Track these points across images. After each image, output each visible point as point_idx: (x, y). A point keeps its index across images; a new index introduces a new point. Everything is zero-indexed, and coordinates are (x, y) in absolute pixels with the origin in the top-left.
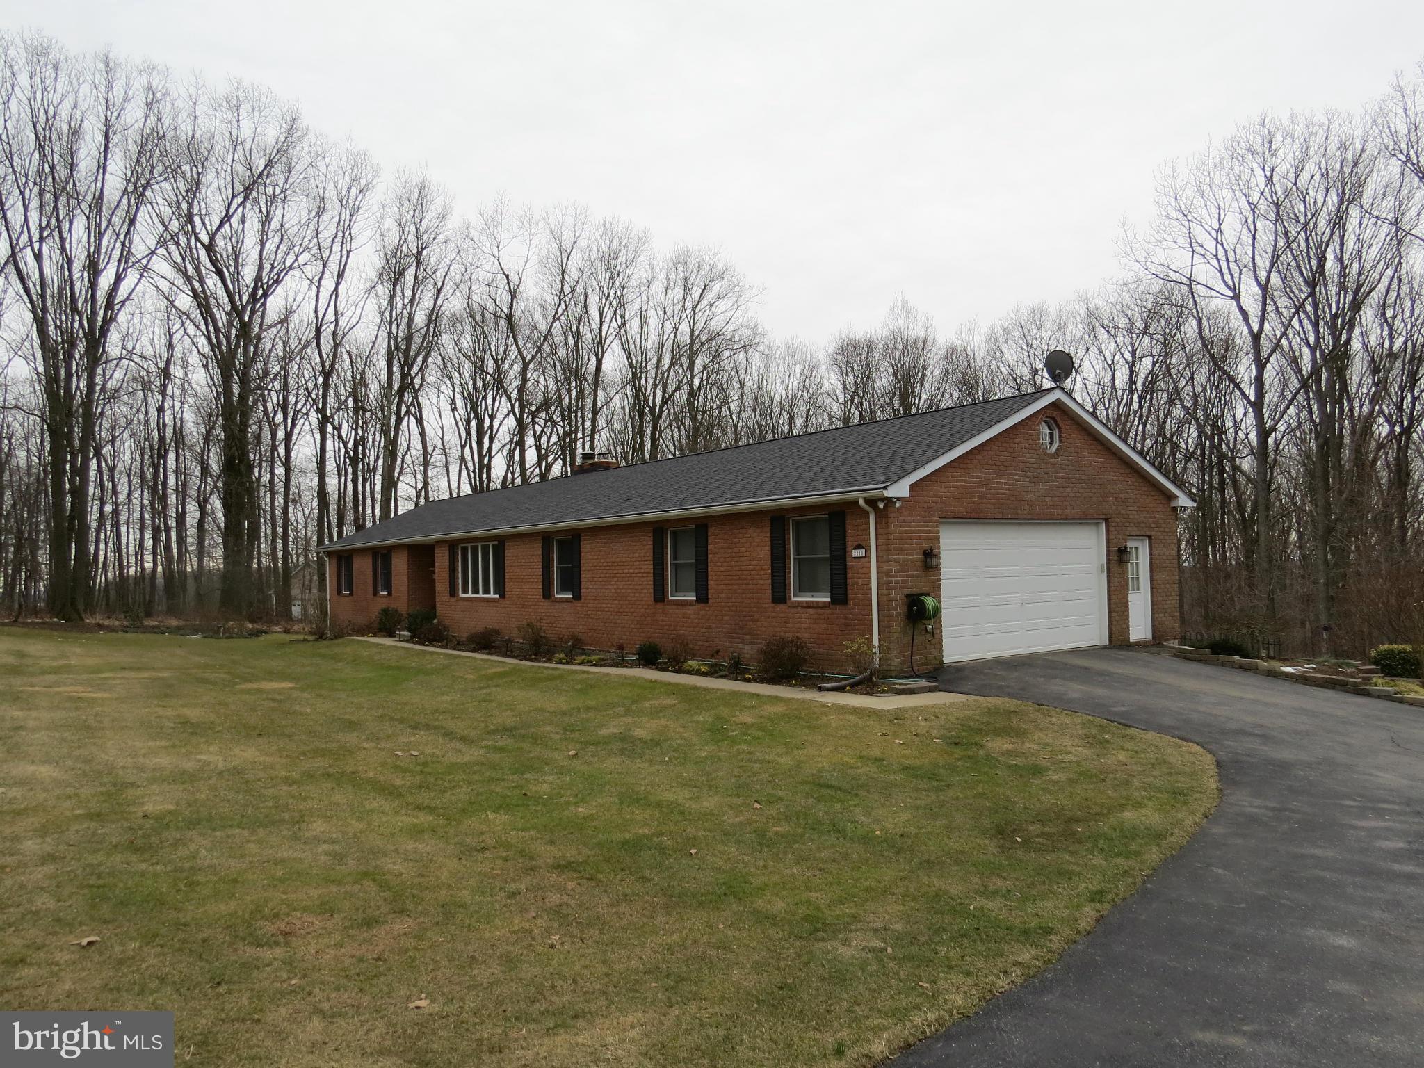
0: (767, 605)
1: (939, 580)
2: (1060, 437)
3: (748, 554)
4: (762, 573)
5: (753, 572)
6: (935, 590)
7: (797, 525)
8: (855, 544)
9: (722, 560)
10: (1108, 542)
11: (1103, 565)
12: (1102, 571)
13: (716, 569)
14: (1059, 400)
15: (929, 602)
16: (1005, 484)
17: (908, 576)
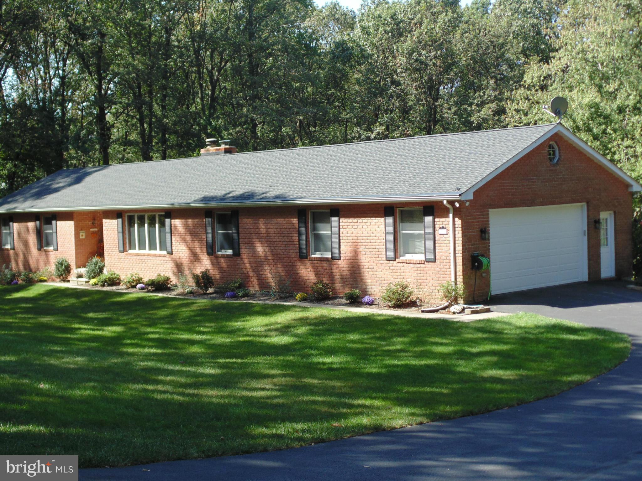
0: (382, 262)
1: (489, 246)
2: (559, 153)
3: (368, 229)
4: (379, 241)
5: (372, 241)
6: (486, 254)
7: (402, 212)
8: (441, 226)
9: (350, 232)
10: (588, 216)
11: (584, 231)
12: (585, 235)
13: (346, 238)
14: (559, 131)
15: (484, 260)
16: (527, 185)
17: (472, 245)
